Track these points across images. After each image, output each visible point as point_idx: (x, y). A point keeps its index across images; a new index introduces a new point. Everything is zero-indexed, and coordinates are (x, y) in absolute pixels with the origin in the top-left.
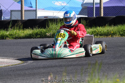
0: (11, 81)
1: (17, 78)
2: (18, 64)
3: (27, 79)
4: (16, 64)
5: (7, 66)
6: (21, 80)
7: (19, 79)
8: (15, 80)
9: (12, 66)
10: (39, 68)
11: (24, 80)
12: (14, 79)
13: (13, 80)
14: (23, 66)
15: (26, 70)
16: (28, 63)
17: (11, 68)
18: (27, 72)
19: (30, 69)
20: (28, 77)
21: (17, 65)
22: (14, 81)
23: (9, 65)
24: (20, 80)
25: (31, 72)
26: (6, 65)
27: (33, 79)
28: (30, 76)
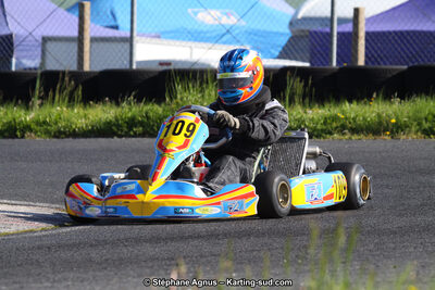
0: (39, 285)
1: (60, 276)
3: (94, 278)
5: (26, 232)
6: (73, 280)
7: (65, 279)
8: (54, 281)
10: (138, 240)
11: (85, 283)
12: (52, 276)
13: (48, 280)
15: (91, 246)
17: (40, 237)
18: (94, 254)
19: (106, 242)
20: (98, 273)
22: (50, 285)
24: (70, 283)
25: (109, 256)
27: (115, 280)
28: (106, 268)
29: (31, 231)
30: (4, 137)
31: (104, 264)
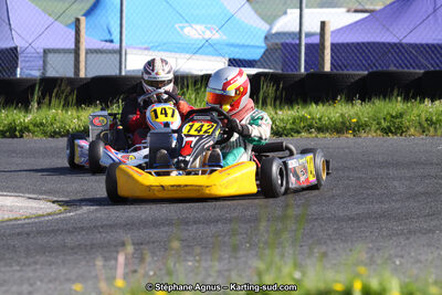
0: (8, 268)
1: (31, 260)
2: (49, 215)
3: (63, 262)
4: (40, 213)
5: (10, 220)
6: (42, 264)
7: (35, 263)
8: (24, 264)
9: (27, 221)
10: (113, 227)
11: (53, 267)
12: (23, 260)
13: (18, 263)
14: (65, 219)
15: (69, 232)
16: (78, 212)
17: (23, 225)
18: (70, 240)
19: (82, 229)
20: (69, 258)
21: (43, 216)
22: (18, 268)
23: (19, 216)
24: (38, 267)
25: (82, 242)
26: (6, 217)
27: (83, 263)
28: (76, 253)
29: (16, 219)
30: (5, 137)
31: (75, 249)
